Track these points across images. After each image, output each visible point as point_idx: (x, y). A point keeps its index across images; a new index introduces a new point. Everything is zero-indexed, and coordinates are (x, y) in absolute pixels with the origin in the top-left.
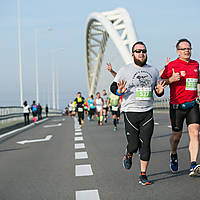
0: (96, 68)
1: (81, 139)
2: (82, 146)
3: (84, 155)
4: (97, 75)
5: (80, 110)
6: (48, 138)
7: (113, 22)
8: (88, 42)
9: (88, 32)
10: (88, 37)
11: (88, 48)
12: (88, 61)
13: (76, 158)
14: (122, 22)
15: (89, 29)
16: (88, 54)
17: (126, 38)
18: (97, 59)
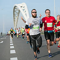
0: (16, 21)
1: (12, 42)
2: (12, 44)
3: (13, 47)
4: (17, 23)
5: (12, 33)
6: (2, 42)
7: (21, 7)
8: (14, 13)
9: (14, 10)
10: (14, 11)
11: (14, 15)
12: (14, 19)
13: (11, 48)
14: (24, 7)
15: (14, 9)
16: (14, 17)
17: (25, 12)
18: (17, 18)
